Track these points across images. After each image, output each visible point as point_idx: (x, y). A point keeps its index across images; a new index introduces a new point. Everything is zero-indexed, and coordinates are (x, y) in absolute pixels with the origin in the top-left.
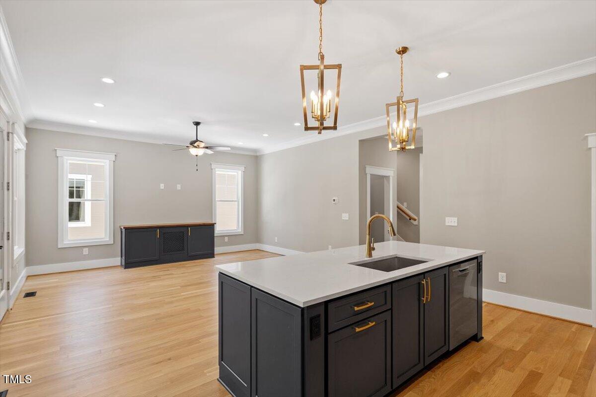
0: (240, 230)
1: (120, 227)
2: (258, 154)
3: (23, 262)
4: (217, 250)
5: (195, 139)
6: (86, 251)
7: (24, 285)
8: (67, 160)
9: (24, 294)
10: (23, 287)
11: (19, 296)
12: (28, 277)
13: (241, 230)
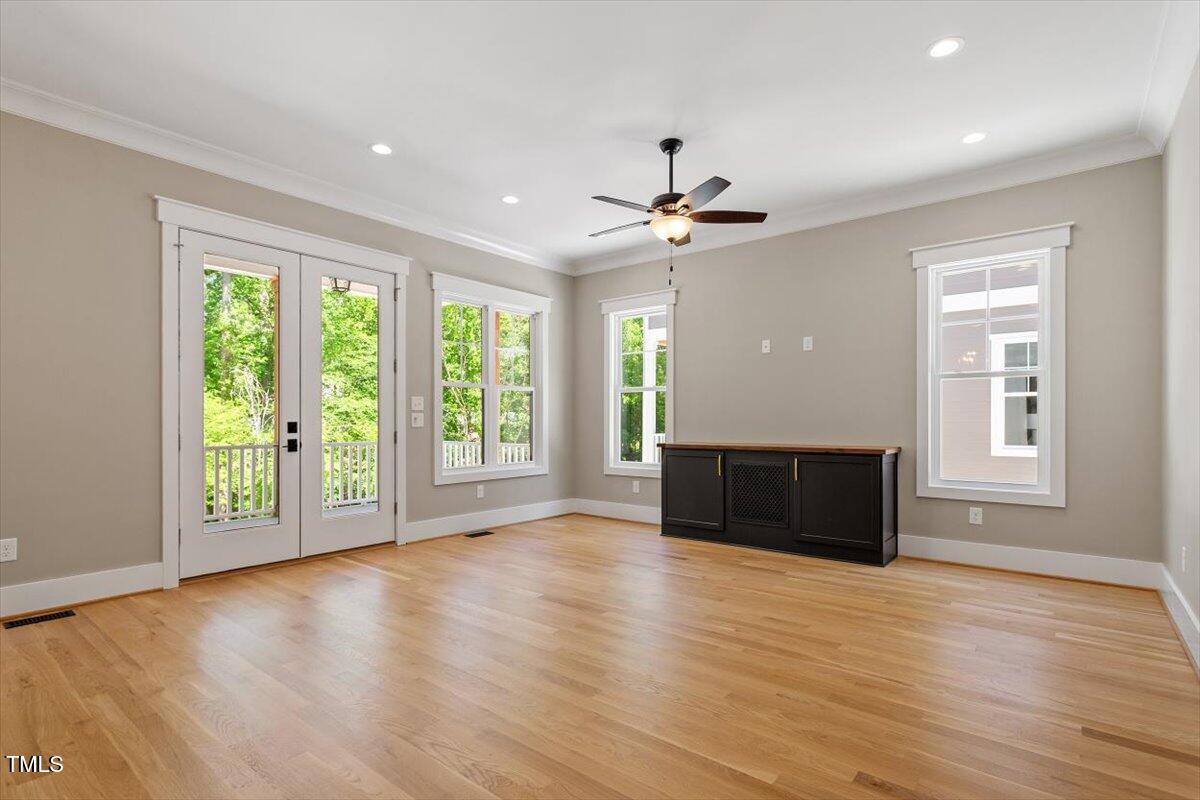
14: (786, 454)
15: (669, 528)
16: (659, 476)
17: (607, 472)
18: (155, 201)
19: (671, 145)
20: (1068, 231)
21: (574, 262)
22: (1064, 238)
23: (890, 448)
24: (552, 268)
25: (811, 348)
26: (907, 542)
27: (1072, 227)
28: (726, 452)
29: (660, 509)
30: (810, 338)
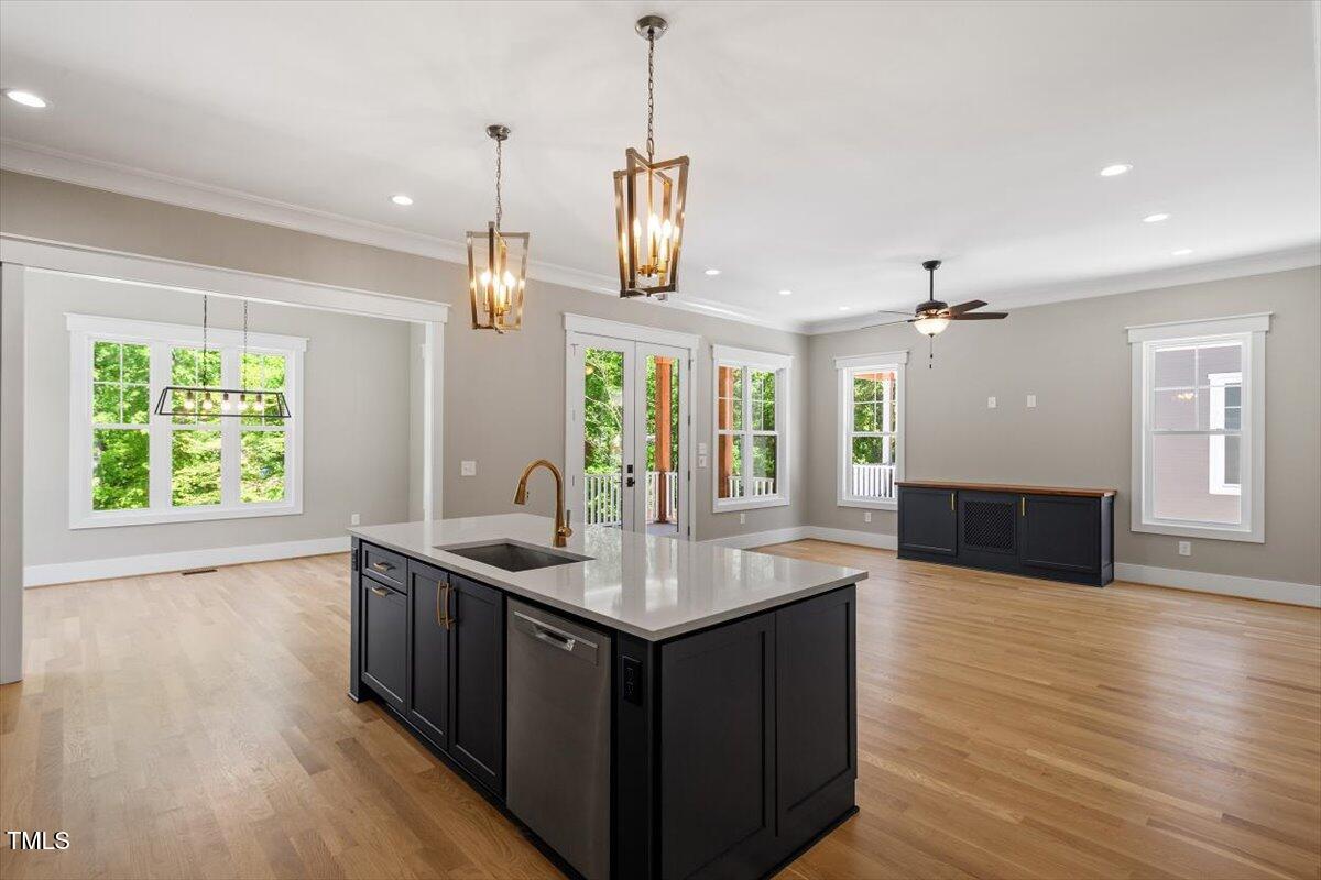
14: (1016, 494)
15: (905, 552)
16: (897, 509)
17: (839, 504)
18: (563, 317)
19: (931, 265)
20: (1267, 319)
21: (811, 325)
22: (1264, 324)
23: (1107, 491)
24: (793, 331)
25: (1034, 405)
26: (1122, 569)
27: (1271, 316)
28: (959, 491)
29: (896, 538)
30: (1034, 397)
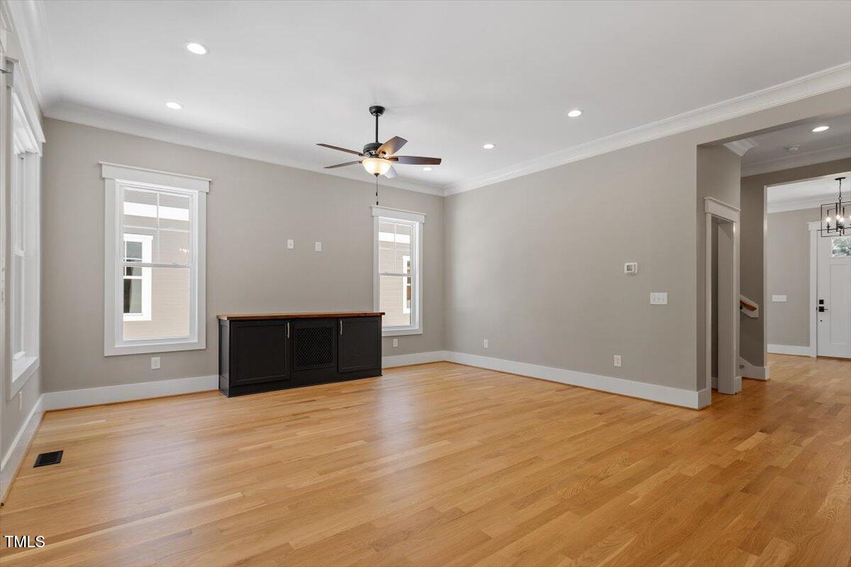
0: (417, 327)
1: (217, 317)
2: (446, 194)
3: (35, 384)
4: (386, 361)
5: (374, 141)
6: (156, 363)
7: (36, 433)
8: (121, 186)
9: (34, 458)
10: (34, 438)
11: (24, 462)
12: (47, 413)
13: (419, 326)
